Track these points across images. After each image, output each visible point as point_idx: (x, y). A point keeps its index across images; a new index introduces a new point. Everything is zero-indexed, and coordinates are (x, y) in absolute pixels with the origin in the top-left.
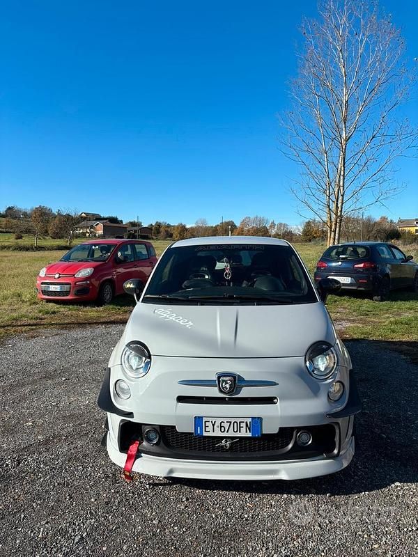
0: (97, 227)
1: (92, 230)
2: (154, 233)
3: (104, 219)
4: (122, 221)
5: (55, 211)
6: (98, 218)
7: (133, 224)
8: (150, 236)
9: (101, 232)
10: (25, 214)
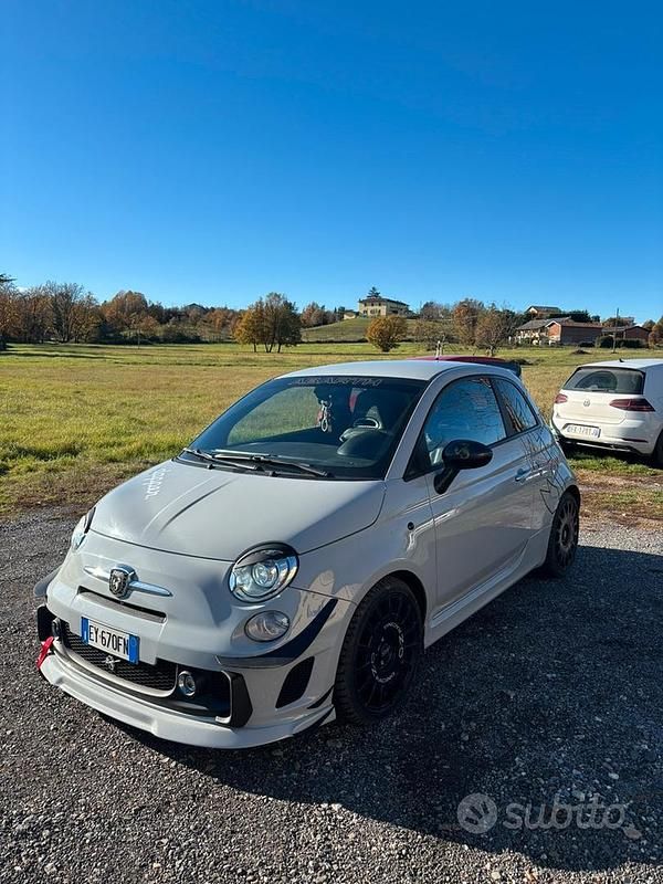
0: (552, 329)
1: (544, 334)
2: (654, 336)
3: (565, 315)
4: (597, 318)
5: (487, 305)
6: (556, 315)
7: (617, 322)
8: (644, 342)
9: (556, 337)
10: (446, 312)
